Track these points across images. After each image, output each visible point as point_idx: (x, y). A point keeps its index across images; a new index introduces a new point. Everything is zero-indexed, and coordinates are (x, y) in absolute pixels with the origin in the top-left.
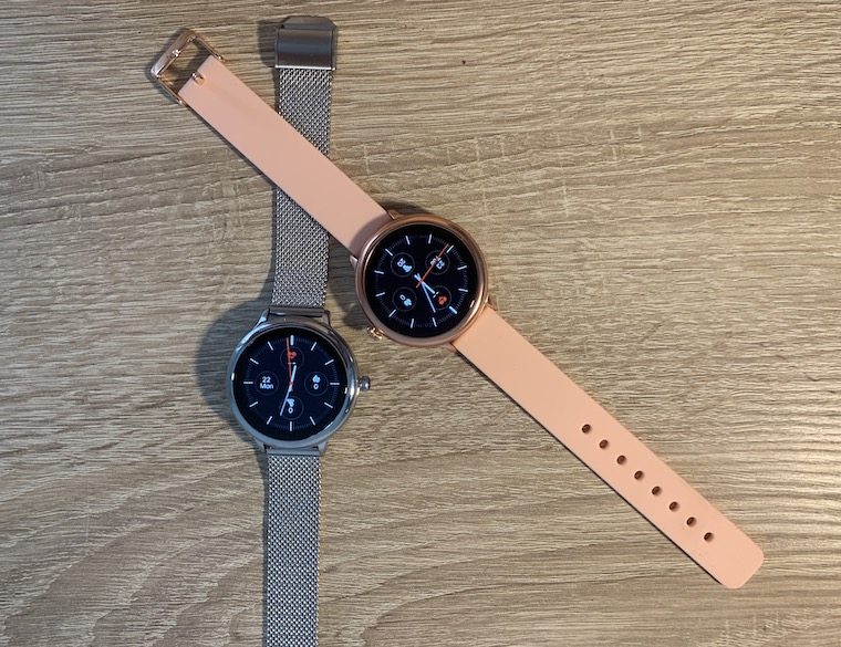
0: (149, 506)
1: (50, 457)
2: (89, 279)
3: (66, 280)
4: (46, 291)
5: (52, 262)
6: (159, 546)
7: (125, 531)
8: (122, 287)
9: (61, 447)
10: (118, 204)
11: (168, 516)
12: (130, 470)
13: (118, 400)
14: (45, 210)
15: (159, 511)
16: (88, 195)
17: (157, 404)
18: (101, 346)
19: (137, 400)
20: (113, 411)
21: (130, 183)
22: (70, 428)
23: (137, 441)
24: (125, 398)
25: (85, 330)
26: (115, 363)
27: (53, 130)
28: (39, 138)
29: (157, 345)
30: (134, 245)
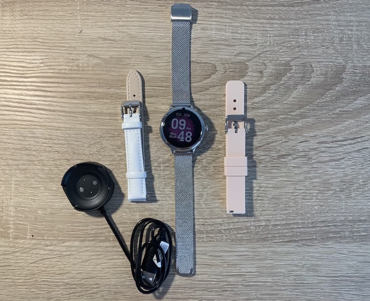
0: (288, 121)
1: (322, 139)
2: (304, 201)
3: (312, 201)
4: (319, 197)
5: (316, 208)
6: (286, 106)
7: (298, 112)
8: (293, 197)
9: (318, 143)
10: (292, 226)
11: (282, 117)
12: (294, 134)
13: (297, 158)
14: (317, 225)
15: (285, 118)
16: (302, 230)
17: (283, 156)
18: (301, 177)
19: (290, 158)
20: (299, 154)
21: (287, 233)
22: (315, 149)
23: (291, 143)
24: (294, 159)
25: (307, 183)
26: (297, 171)
27: (313, 252)
28: (318, 250)
29: (281, 176)
30: (287, 212)
